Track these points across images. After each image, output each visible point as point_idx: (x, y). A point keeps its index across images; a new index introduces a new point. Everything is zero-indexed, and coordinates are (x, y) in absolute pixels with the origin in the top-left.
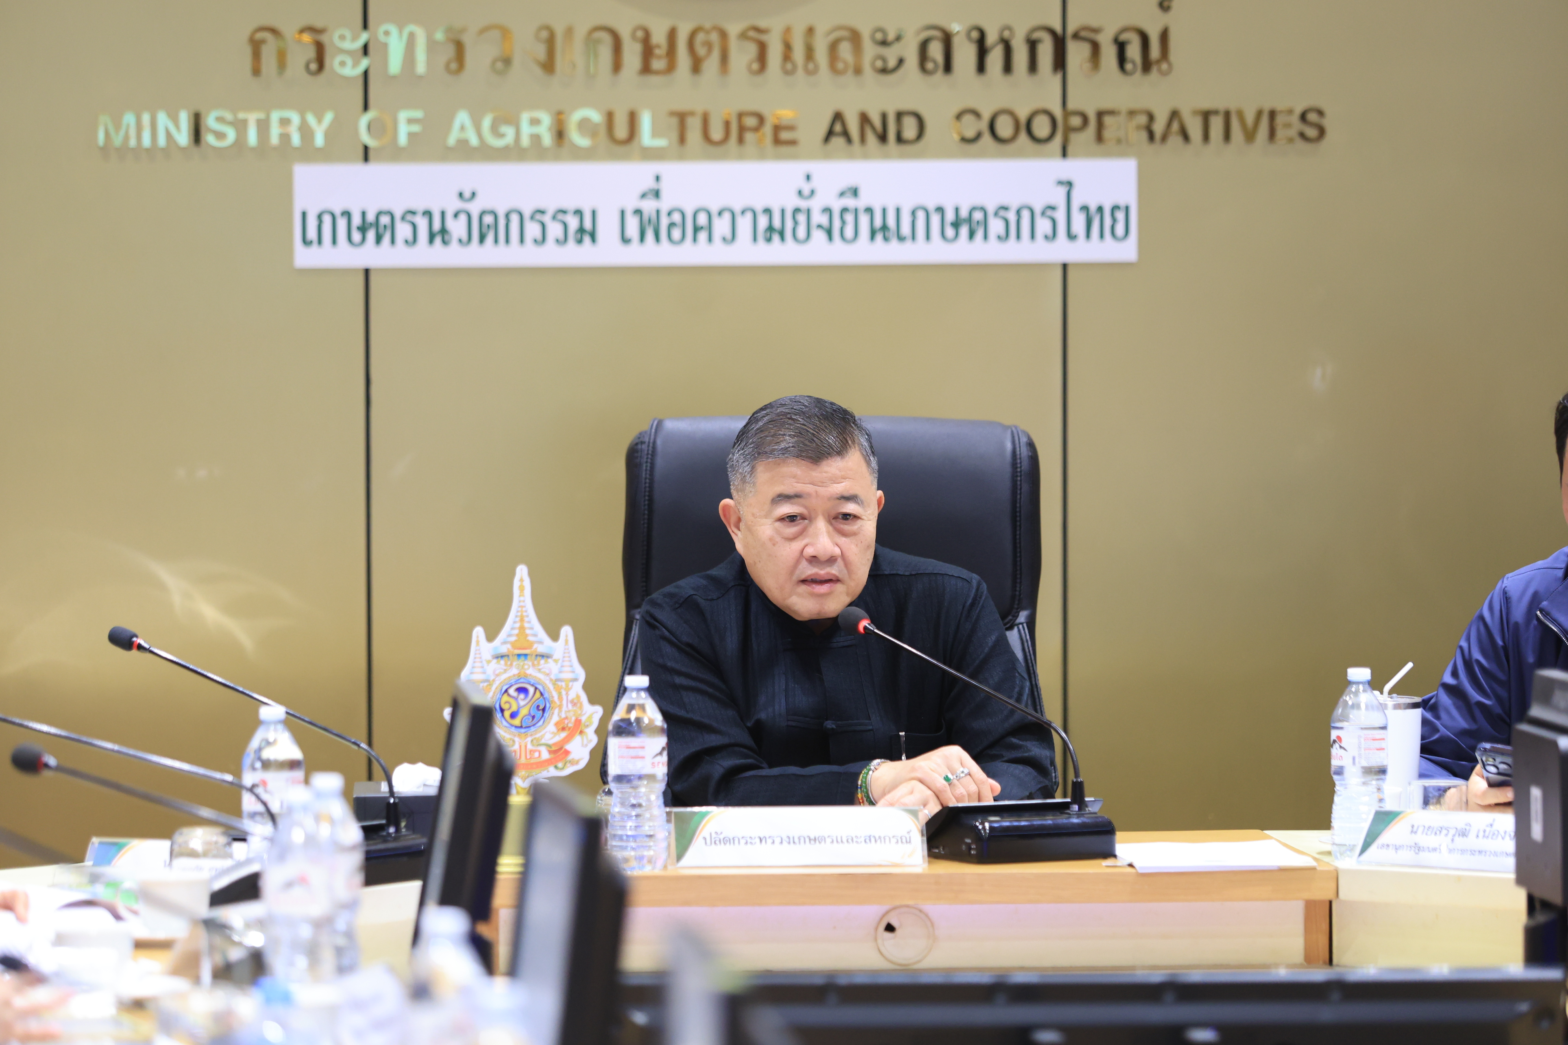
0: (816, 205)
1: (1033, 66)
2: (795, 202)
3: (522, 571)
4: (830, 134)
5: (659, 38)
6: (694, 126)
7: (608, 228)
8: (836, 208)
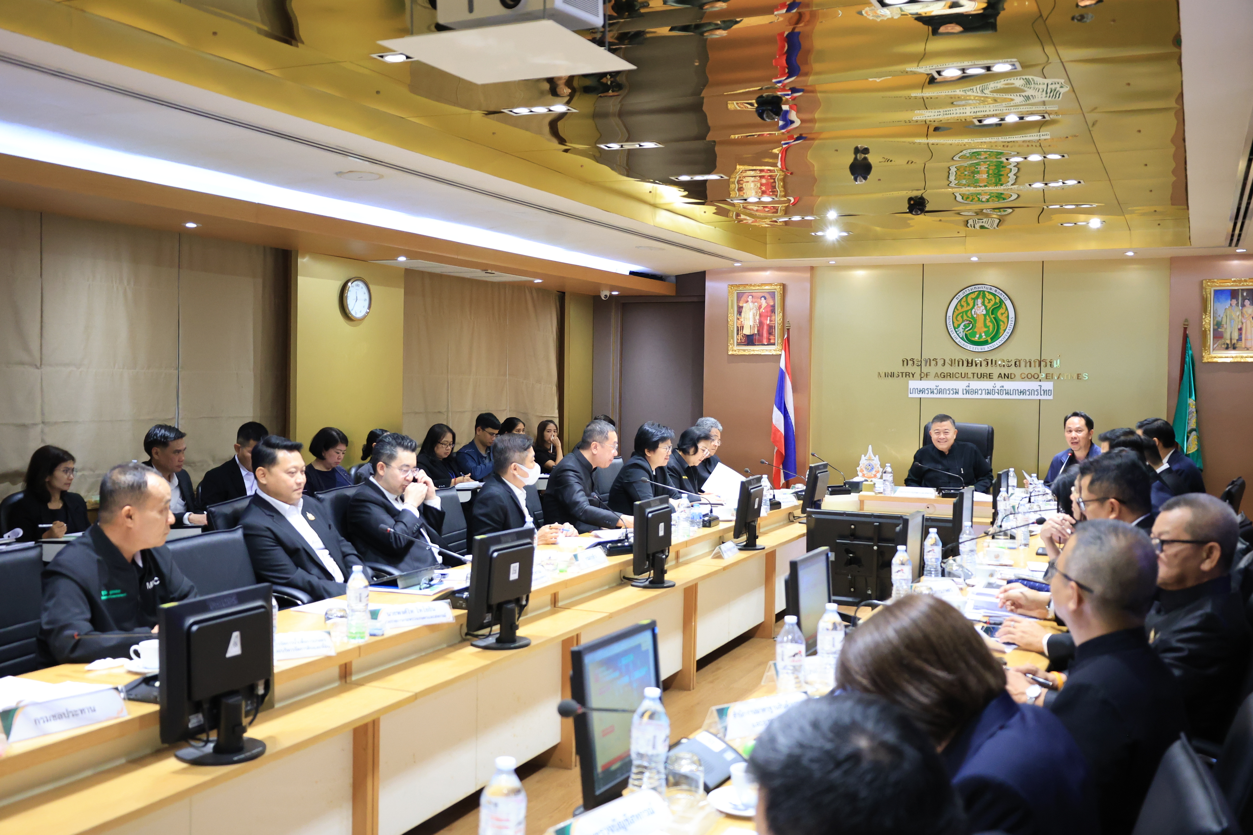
0: (996, 389)
1: (1035, 366)
2: (992, 388)
3: (870, 446)
4: (999, 377)
5: (970, 361)
6: (976, 375)
7: (960, 392)
8: (1000, 389)
